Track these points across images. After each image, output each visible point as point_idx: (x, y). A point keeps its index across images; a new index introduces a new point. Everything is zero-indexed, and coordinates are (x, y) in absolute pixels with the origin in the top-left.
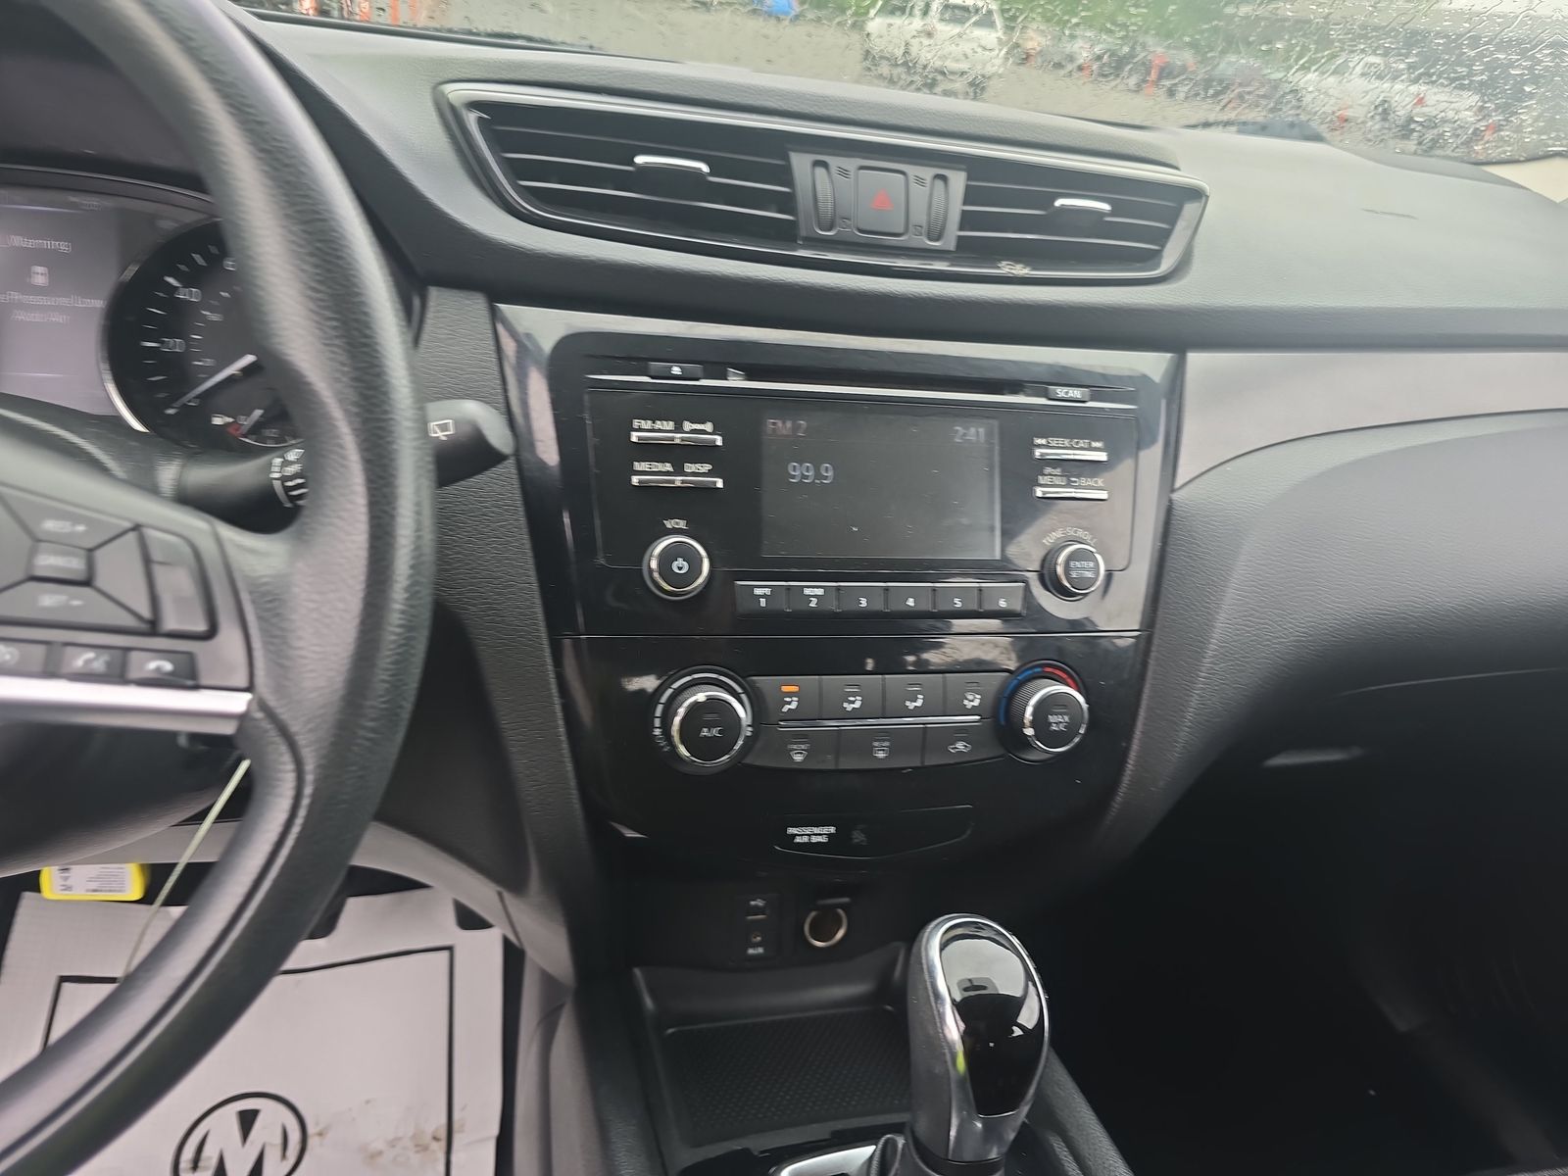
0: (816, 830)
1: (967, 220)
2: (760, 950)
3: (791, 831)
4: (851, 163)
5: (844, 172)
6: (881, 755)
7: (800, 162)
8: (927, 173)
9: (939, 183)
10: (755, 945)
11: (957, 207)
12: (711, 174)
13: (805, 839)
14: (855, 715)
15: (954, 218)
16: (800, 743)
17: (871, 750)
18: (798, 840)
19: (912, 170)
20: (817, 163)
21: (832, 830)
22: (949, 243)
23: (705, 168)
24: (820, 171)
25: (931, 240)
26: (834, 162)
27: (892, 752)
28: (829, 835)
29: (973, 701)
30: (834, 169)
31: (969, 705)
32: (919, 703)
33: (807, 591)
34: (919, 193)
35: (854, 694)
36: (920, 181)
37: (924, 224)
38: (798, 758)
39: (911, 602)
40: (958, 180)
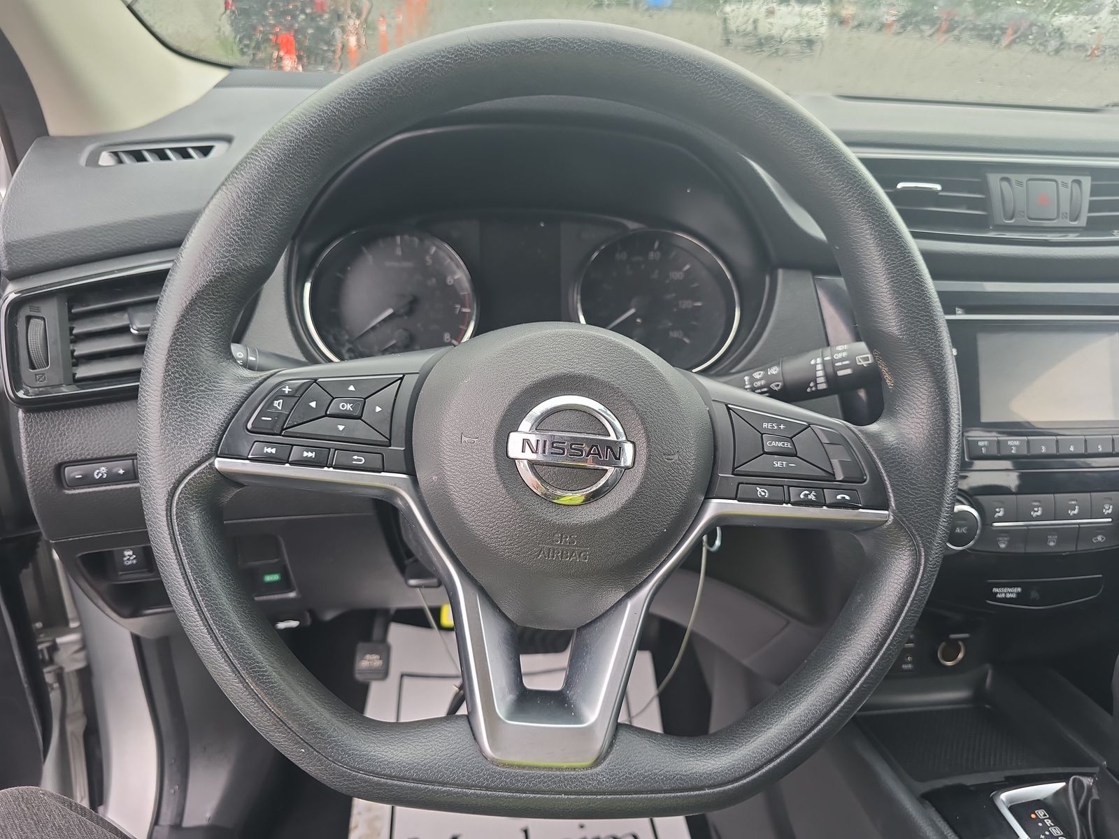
0: (1010, 590)
1: (1093, 207)
2: (910, 666)
3: (995, 590)
4: (1023, 178)
5: (1020, 183)
6: (1052, 544)
7: (994, 179)
8: (1069, 179)
9: (1076, 185)
10: (907, 663)
11: (1087, 198)
12: (943, 190)
13: (1003, 595)
14: (1038, 519)
15: (1086, 206)
16: (1004, 537)
17: (1046, 541)
18: (999, 596)
19: (1060, 178)
20: (1004, 179)
21: (1019, 590)
22: (1082, 222)
23: (938, 187)
24: (1005, 184)
25: (1071, 220)
26: (1013, 177)
27: (1058, 542)
28: (1018, 594)
29: (1108, 509)
30: (1014, 182)
31: (1106, 512)
32: (1076, 512)
33: (1009, 443)
34: (1065, 193)
35: (1038, 507)
36: (1065, 185)
37: (1068, 212)
38: (1003, 546)
39: (1072, 449)
40: (1087, 182)
